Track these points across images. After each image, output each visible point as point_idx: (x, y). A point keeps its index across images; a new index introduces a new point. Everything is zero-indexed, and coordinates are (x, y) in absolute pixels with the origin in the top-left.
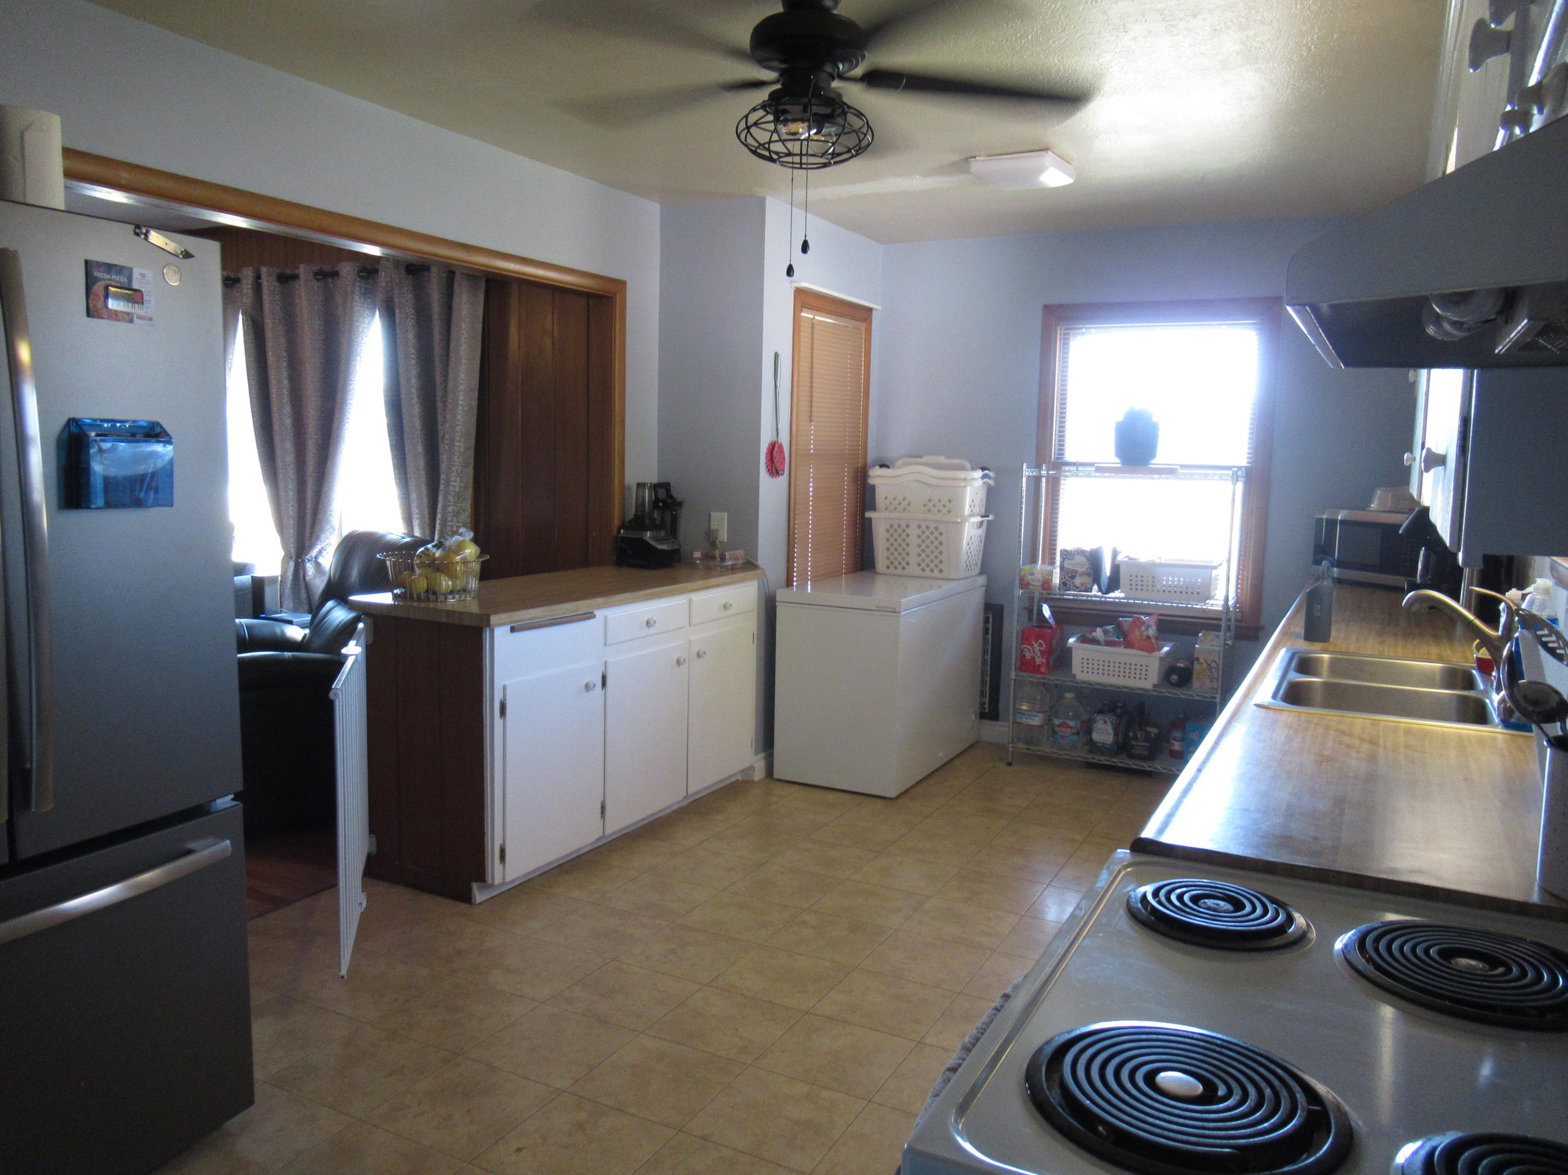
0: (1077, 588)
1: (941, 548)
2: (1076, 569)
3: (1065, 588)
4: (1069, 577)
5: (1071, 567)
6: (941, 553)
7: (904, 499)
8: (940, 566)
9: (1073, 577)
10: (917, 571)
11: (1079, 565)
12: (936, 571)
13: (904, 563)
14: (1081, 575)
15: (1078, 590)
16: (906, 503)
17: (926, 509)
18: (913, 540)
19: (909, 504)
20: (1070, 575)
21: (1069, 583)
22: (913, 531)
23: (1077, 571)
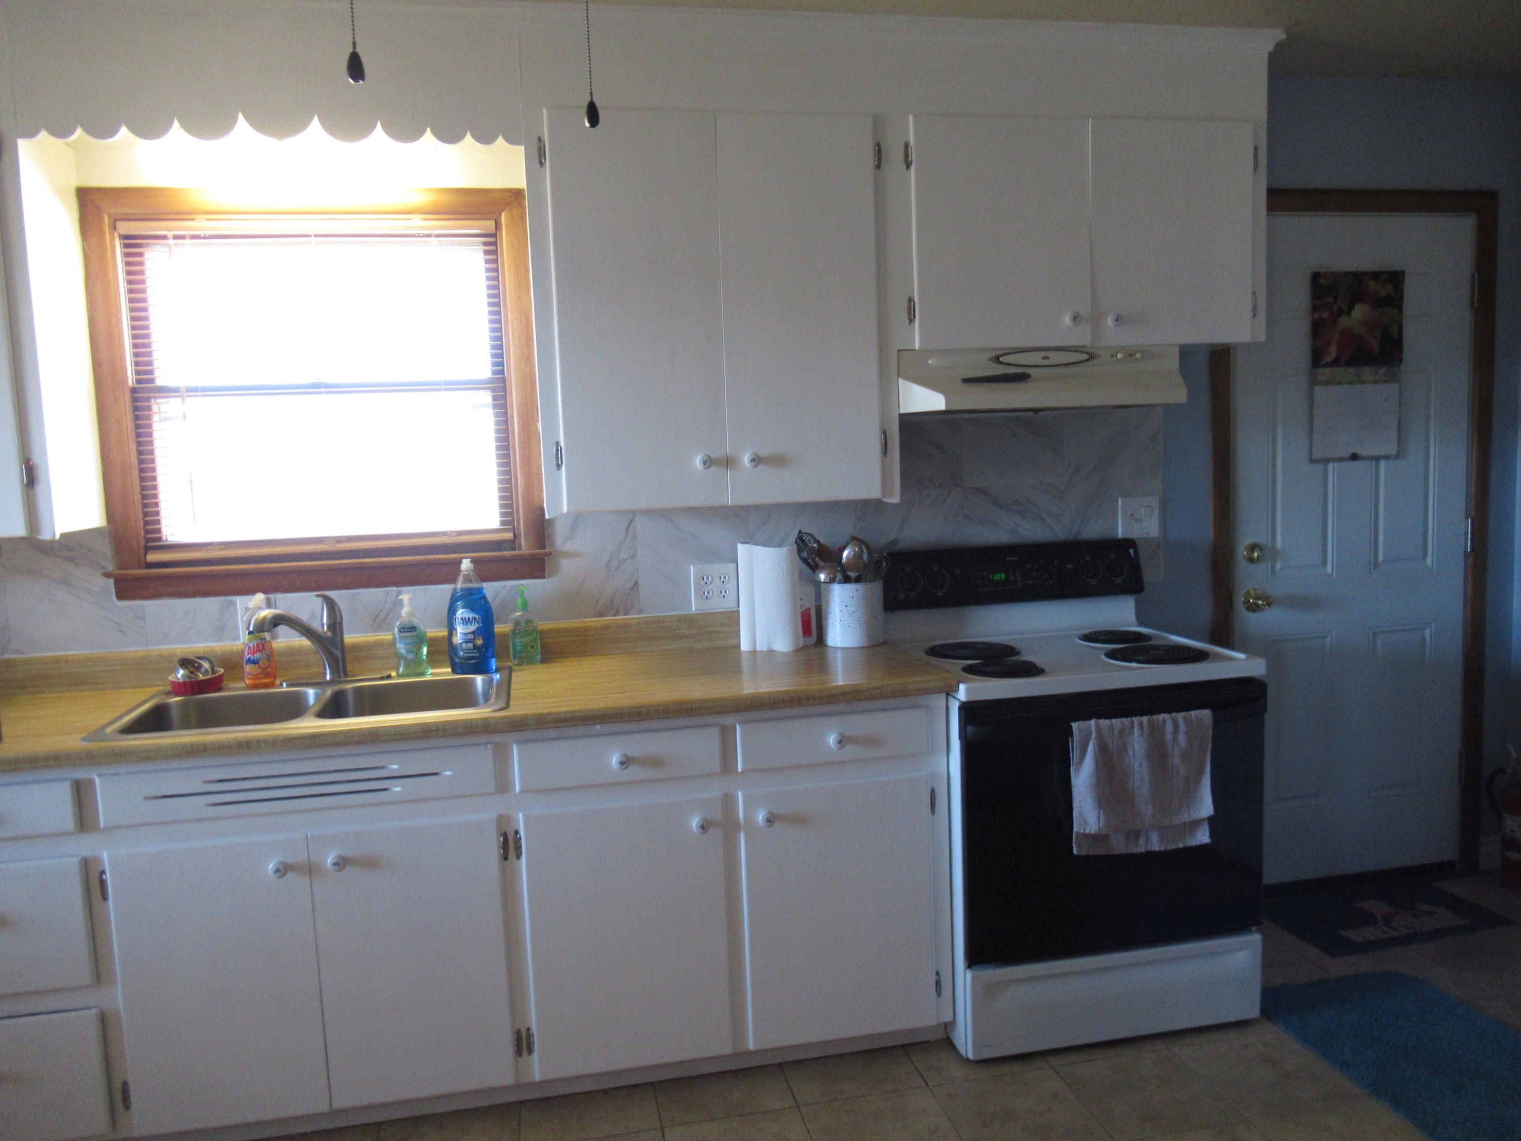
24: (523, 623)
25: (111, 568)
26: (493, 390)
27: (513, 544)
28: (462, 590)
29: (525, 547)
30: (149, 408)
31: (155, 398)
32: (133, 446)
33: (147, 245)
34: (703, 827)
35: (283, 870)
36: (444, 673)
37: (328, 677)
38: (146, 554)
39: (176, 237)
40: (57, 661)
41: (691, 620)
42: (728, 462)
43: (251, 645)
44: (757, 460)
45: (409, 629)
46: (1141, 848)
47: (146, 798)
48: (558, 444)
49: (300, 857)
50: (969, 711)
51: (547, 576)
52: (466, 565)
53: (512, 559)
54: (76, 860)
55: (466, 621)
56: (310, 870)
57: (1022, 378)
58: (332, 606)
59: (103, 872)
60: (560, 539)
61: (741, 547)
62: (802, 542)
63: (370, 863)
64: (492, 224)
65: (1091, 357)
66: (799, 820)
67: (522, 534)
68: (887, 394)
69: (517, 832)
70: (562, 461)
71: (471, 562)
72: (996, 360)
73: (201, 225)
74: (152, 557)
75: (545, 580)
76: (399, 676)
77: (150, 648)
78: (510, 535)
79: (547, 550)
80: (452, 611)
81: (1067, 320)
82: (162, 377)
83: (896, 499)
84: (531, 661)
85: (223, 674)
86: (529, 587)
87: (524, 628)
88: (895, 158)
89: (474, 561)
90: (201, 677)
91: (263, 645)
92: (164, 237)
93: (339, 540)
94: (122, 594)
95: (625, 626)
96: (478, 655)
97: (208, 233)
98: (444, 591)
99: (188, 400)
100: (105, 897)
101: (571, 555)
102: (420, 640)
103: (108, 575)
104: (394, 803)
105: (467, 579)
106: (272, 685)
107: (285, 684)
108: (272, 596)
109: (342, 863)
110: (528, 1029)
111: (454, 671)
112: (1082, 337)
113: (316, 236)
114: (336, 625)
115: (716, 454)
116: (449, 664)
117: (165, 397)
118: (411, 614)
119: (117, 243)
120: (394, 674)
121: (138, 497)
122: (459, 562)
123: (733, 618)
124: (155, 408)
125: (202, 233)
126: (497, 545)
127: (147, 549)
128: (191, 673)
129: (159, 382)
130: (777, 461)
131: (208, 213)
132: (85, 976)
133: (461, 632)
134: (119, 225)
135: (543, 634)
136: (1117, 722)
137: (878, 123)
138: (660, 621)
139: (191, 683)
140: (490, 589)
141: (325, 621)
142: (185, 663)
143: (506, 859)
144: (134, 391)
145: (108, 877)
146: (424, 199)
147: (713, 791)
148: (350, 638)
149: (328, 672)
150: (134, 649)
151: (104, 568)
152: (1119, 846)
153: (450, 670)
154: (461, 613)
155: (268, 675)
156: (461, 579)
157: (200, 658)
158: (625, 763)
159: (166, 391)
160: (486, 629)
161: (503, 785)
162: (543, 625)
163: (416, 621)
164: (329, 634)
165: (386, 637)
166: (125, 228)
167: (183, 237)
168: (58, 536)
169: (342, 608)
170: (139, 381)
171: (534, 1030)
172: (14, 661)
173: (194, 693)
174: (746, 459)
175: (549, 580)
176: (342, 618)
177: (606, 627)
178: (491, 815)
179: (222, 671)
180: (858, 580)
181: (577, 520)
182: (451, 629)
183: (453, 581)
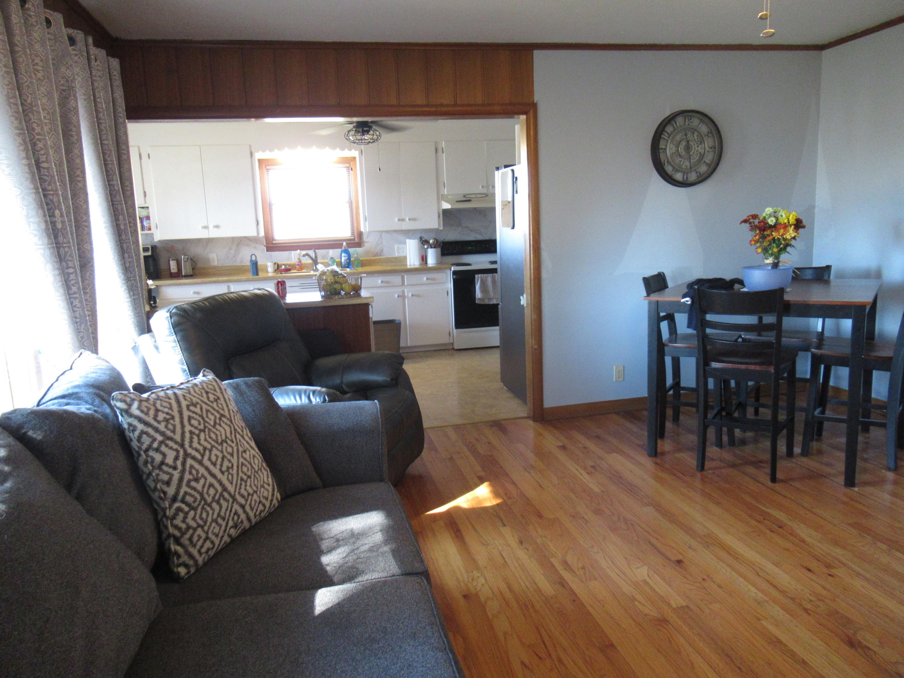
27: (354, 239)
28: (343, 250)
29: (357, 240)
34: (398, 296)
38: (273, 241)
41: (396, 258)
42: (403, 220)
43: (298, 261)
44: (410, 219)
45: (332, 258)
46: (492, 303)
48: (366, 216)
50: (455, 273)
51: (362, 247)
52: (344, 244)
53: (354, 243)
55: (345, 256)
57: (470, 201)
58: (315, 253)
60: (365, 238)
61: (408, 241)
62: (421, 238)
65: (487, 196)
66: (418, 296)
67: (356, 237)
68: (439, 204)
70: (367, 220)
72: (464, 196)
74: (274, 243)
78: (353, 238)
79: (362, 240)
80: (341, 255)
81: (480, 187)
83: (441, 228)
84: (359, 267)
86: (358, 250)
87: (357, 259)
88: (440, 151)
89: (347, 243)
91: (301, 261)
94: (267, 251)
95: (380, 259)
96: (348, 264)
98: (339, 250)
101: (367, 242)
102: (334, 261)
103: (264, 246)
105: (345, 247)
108: (303, 250)
112: (484, 191)
114: (316, 257)
115: (401, 218)
118: (332, 255)
121: (270, 229)
122: (342, 244)
123: (405, 258)
126: (350, 240)
130: (414, 220)
133: (343, 259)
134: (266, 167)
135: (361, 261)
136: (485, 275)
137: (436, 143)
138: (388, 258)
139: (286, 269)
140: (351, 250)
141: (314, 256)
147: (400, 289)
148: (319, 261)
149: (314, 267)
151: (264, 244)
152: (487, 302)
153: (341, 268)
154: (343, 255)
155: (301, 268)
156: (343, 247)
160: (349, 258)
162: (361, 259)
163: (333, 257)
164: (315, 259)
165: (327, 260)
169: (317, 253)
174: (407, 219)
176: (317, 255)
177: (375, 259)
179: (291, 267)
180: (435, 247)
181: (369, 233)
182: (341, 259)
183: (341, 248)
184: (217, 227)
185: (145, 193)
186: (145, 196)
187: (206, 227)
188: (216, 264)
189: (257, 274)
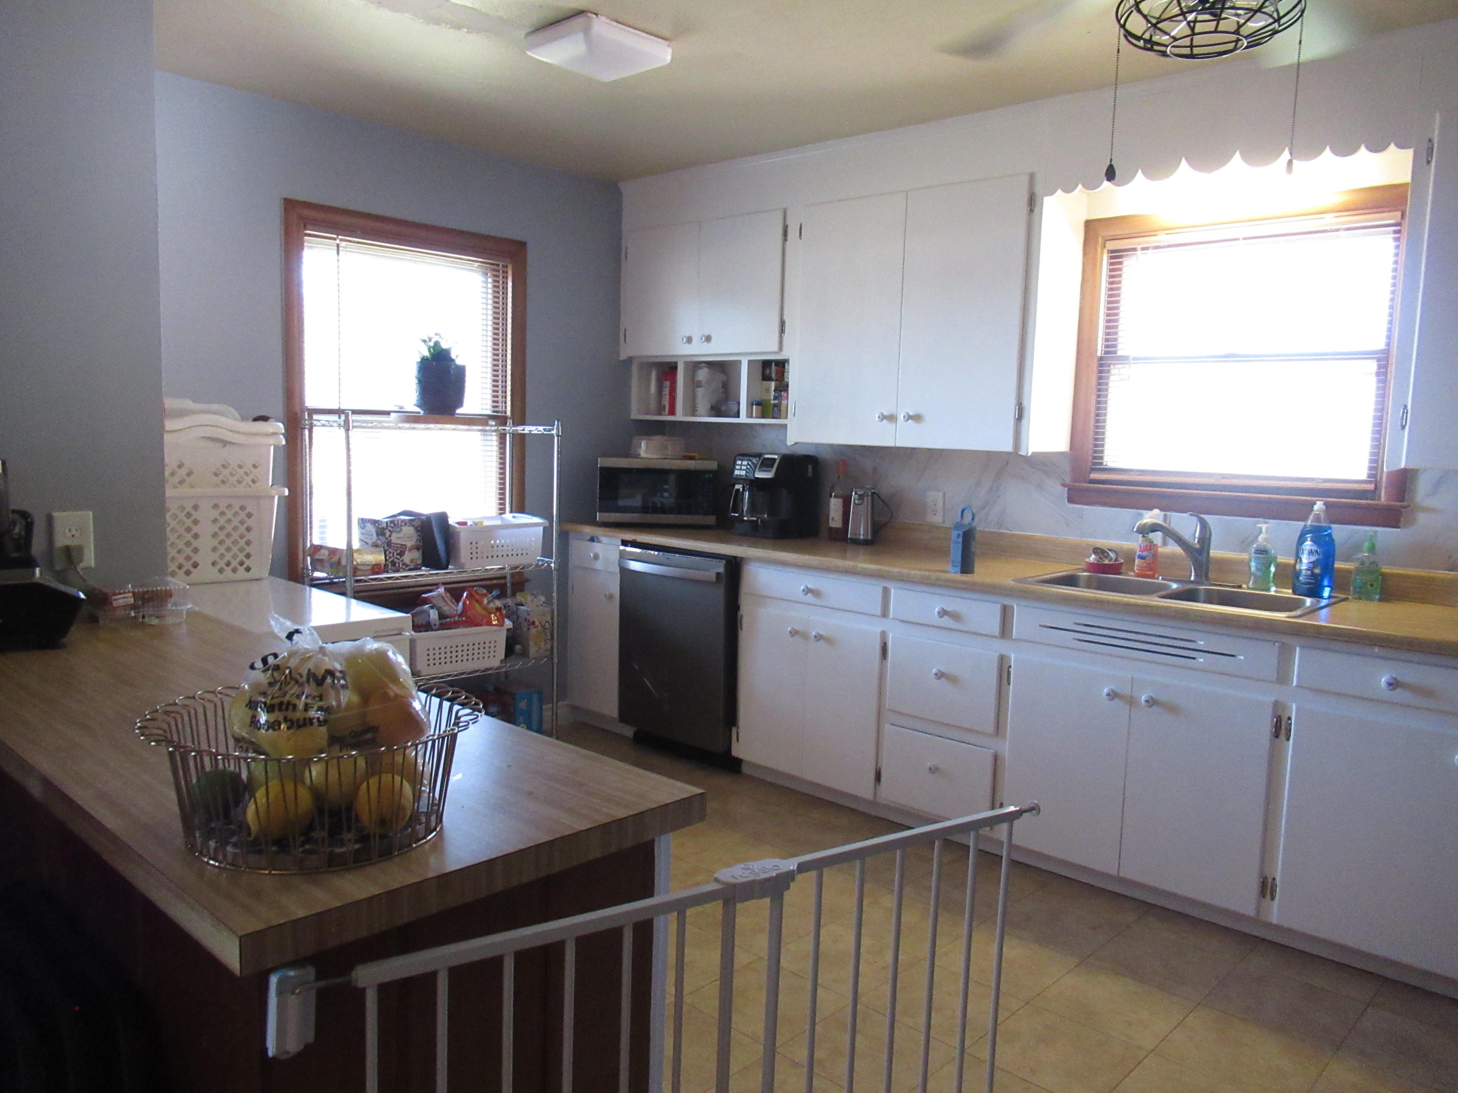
0: (407, 566)
1: (249, 536)
2: (404, 543)
3: (393, 568)
4: (397, 554)
5: (398, 541)
6: (248, 543)
7: (180, 466)
8: (247, 562)
9: (401, 554)
10: (212, 574)
11: (408, 537)
12: (241, 569)
13: (188, 566)
14: (410, 550)
15: (408, 568)
16: (183, 472)
17: (218, 480)
18: (205, 529)
19: (189, 474)
20: (398, 552)
21: (397, 561)
22: (206, 513)
23: (405, 545)
24: (1367, 564)
25: (1068, 480)
26: (1379, 360)
27: (1374, 494)
28: (1311, 526)
29: (1383, 499)
30: (1109, 371)
31: (1114, 364)
32: (1093, 399)
33: (1127, 255)
35: (1113, 695)
36: (1288, 593)
37: (1192, 578)
38: (1091, 473)
39: (1143, 249)
40: (1027, 538)
43: (1142, 545)
45: (1262, 551)
47: (1041, 626)
48: (1405, 407)
49: (1127, 692)
51: (1402, 526)
52: (1319, 506)
53: (1368, 508)
54: (997, 654)
55: (1310, 552)
56: (1131, 701)
58: (1204, 525)
59: (1010, 667)
60: (1421, 494)
63: (1172, 709)
64: (1399, 214)
67: (1384, 485)
69: (1289, 718)
70: (1406, 422)
71: (1324, 504)
73: (1162, 239)
74: (1094, 476)
75: (1399, 530)
76: (1248, 588)
77: (1084, 539)
78: (1371, 487)
79: (1405, 503)
80: (1301, 540)
82: (1122, 350)
84: (1369, 598)
85: (1121, 564)
86: (1379, 534)
87: (1371, 569)
89: (1331, 505)
90: (1106, 562)
91: (1150, 546)
92: (1135, 249)
93: (1224, 476)
94: (1071, 500)
96: (1314, 581)
97: (1166, 244)
98: (1297, 526)
99: (1133, 366)
100: (1009, 684)
101: (1428, 510)
102: (1270, 562)
103: (1064, 485)
104: (1195, 669)
105: (1317, 518)
106: (1153, 577)
107: (1160, 578)
108: (1168, 513)
109: (1152, 702)
110: (1274, 879)
111: (1294, 593)
113: (1245, 239)
114: (1205, 540)
116: (1291, 586)
117: (1121, 364)
118: (1266, 540)
119: (1105, 257)
120: (1244, 586)
121: (1091, 434)
122: (1311, 505)
124: (1113, 371)
125: (1162, 244)
126: (1354, 494)
127: (1093, 470)
128: (1100, 558)
129: (1120, 353)
131: (1165, 230)
132: (990, 728)
133: (1305, 559)
134: (1108, 244)
135: (1384, 576)
139: (1099, 565)
140: (1340, 533)
141: (1197, 535)
142: (1097, 551)
143: (1277, 737)
144: (1101, 359)
145: (1012, 670)
146: (1341, 199)
148: (1214, 553)
149: (1193, 574)
150: (1073, 538)
151: (1064, 480)
153: (1290, 591)
154: (1308, 545)
155: (1151, 569)
156: (1311, 517)
157: (1110, 550)
158: (1392, 684)
159: (1124, 359)
161: (1283, 678)
162: (1386, 569)
163: (1269, 546)
164: (1198, 546)
165: (1245, 556)
166: (1111, 245)
167: (1147, 249)
168: (1030, 454)
169: (1212, 528)
170: (1106, 353)
171: (1278, 881)
172: (1003, 534)
173: (1098, 572)
175: (1404, 530)
176: (1210, 536)
178: (1270, 699)
179: (1122, 561)
182: (1298, 558)
183: (1305, 519)
184: (917, 418)
185: (782, 324)
186: (782, 331)
187: (891, 418)
188: (937, 519)
189: (966, 567)
